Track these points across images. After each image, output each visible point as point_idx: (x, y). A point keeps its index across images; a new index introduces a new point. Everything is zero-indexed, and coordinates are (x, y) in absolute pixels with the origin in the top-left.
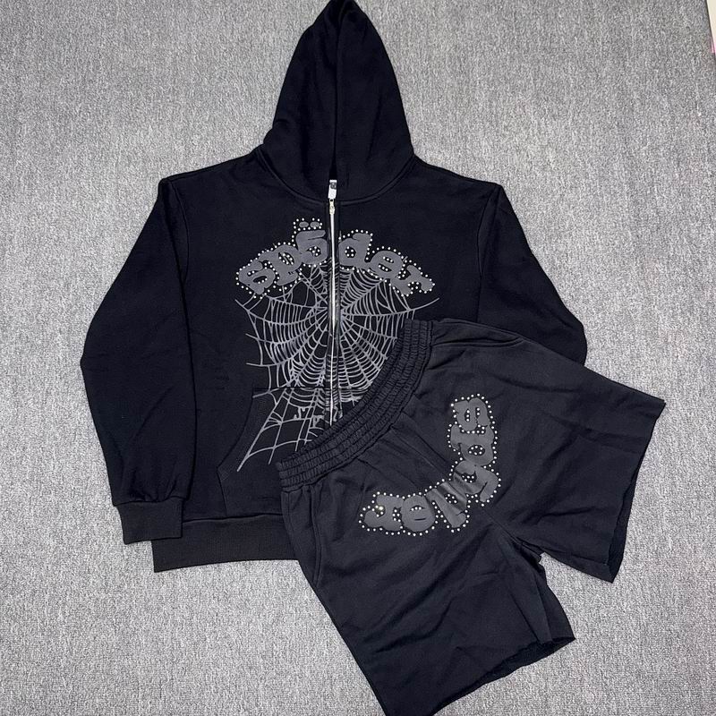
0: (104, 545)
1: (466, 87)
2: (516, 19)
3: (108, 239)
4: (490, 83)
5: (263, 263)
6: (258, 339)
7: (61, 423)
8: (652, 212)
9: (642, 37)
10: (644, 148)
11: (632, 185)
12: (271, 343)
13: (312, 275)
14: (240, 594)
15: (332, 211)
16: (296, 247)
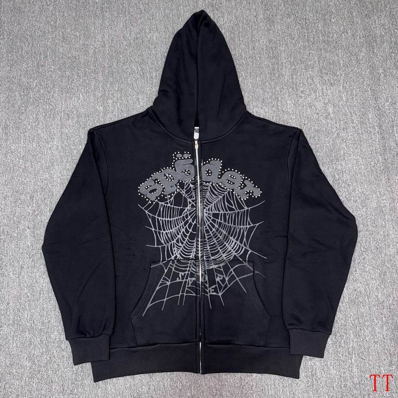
0: (61, 364)
1: (276, 67)
2: (306, 23)
3: (56, 167)
4: (292, 64)
5: (155, 181)
6: (153, 229)
7: (31, 287)
8: (393, 144)
9: (383, 33)
10: (387, 104)
11: (380, 127)
12: (161, 232)
13: (185, 187)
14: (147, 393)
15: (197, 147)
16: (175, 170)
